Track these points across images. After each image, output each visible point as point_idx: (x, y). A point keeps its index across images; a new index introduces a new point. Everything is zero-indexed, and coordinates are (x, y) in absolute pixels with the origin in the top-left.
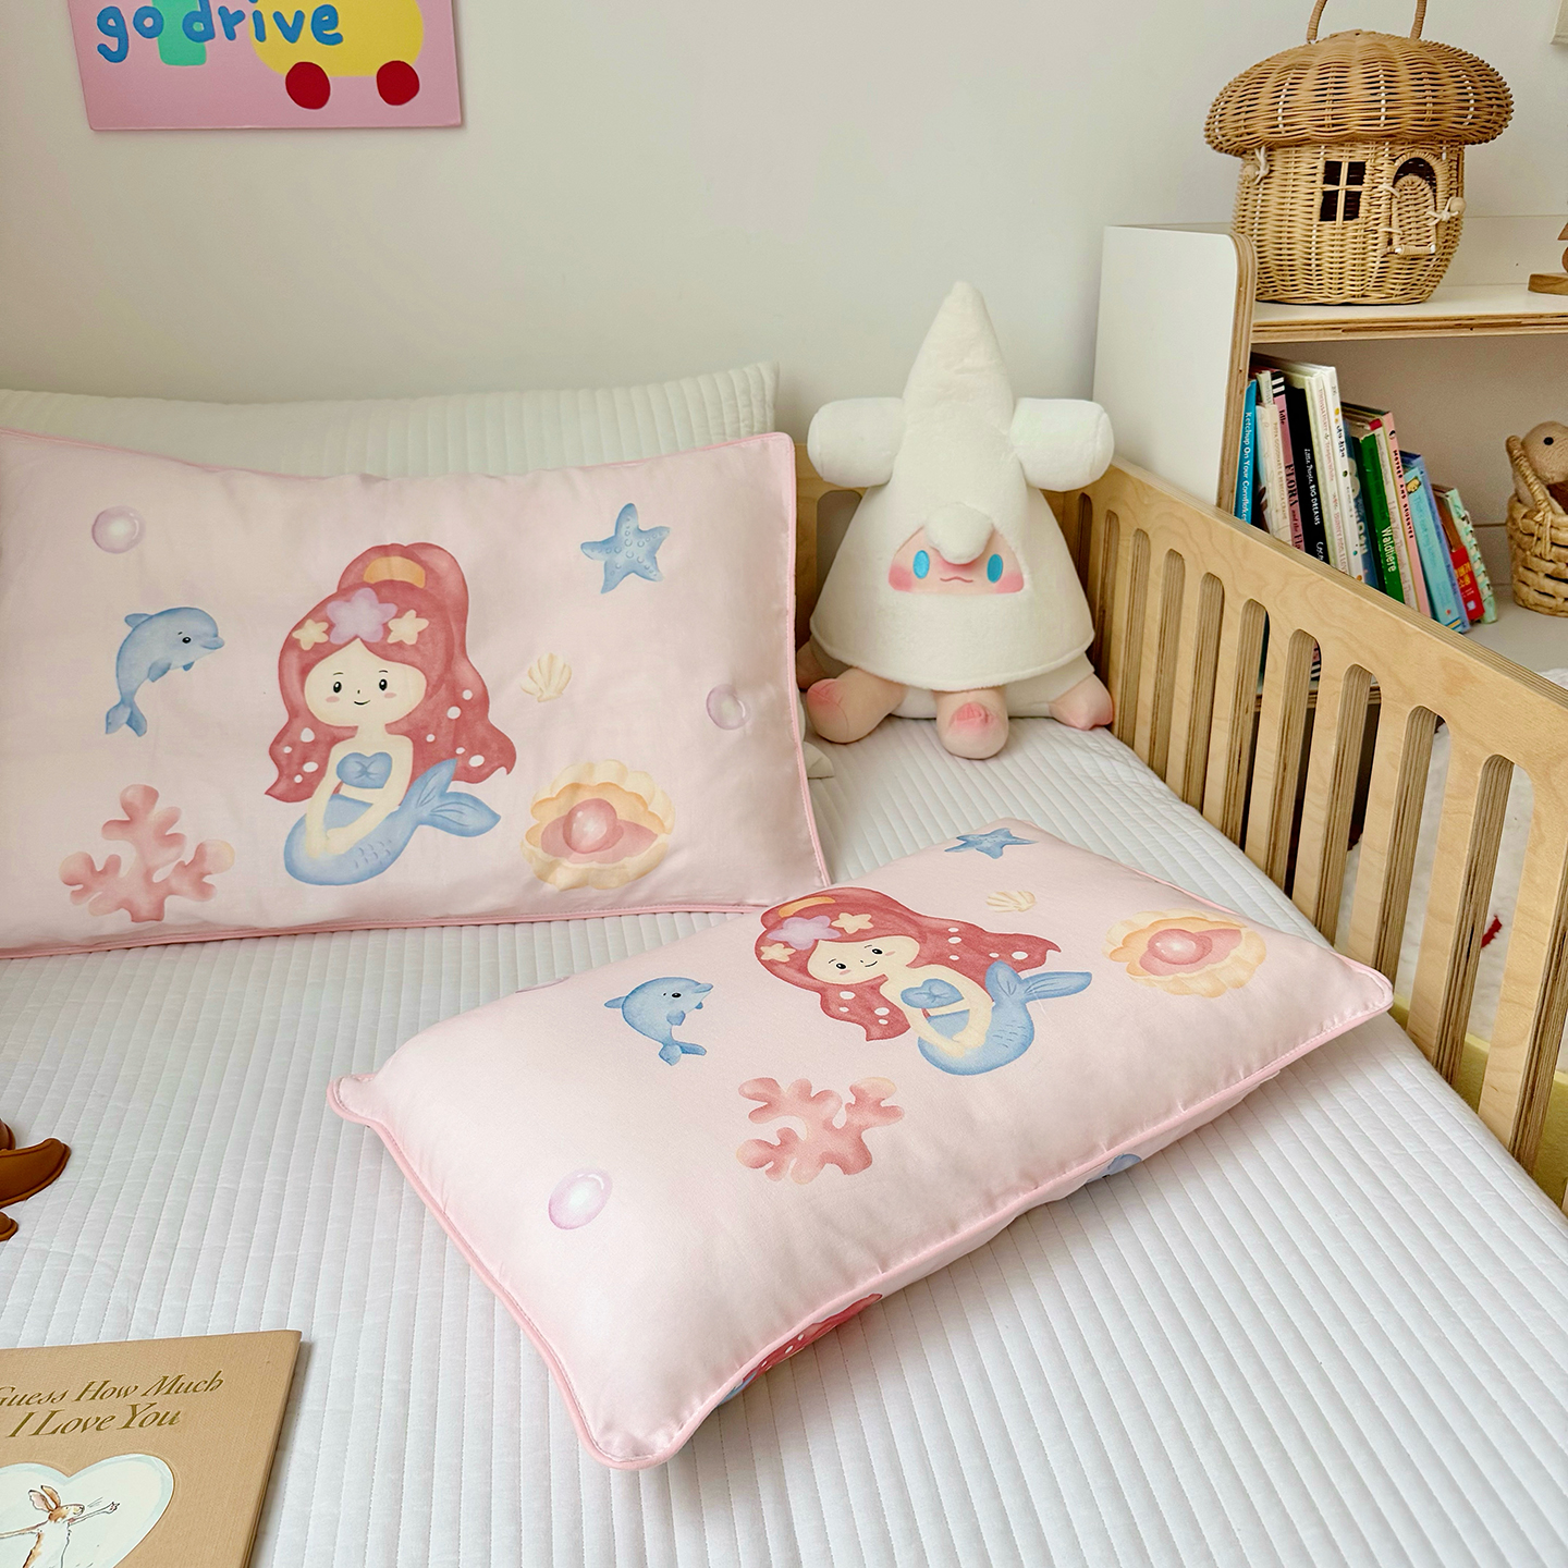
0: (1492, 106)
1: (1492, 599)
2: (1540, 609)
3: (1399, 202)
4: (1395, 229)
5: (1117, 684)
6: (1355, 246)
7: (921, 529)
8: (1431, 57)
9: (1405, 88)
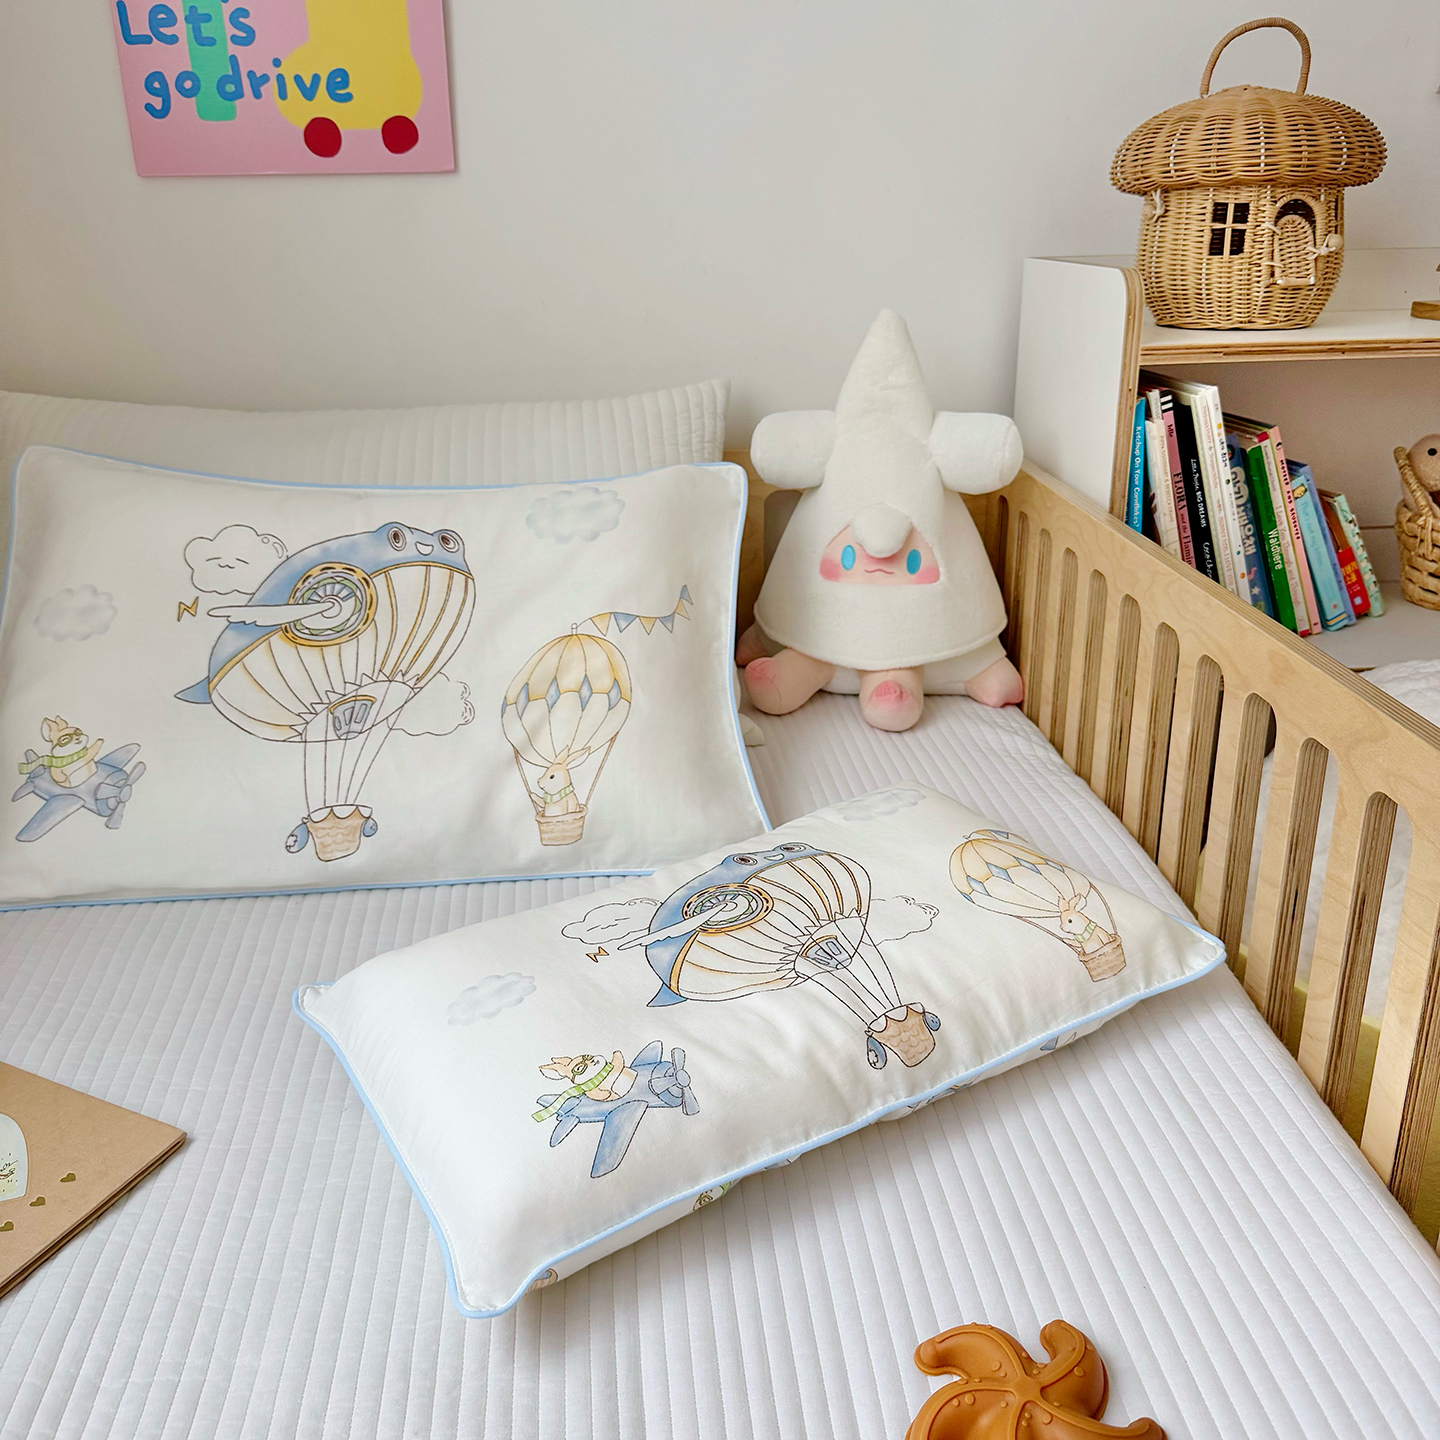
0: (1364, 153)
1: (1378, 595)
2: (1424, 604)
3: (1280, 239)
6: (1240, 278)
7: (848, 526)
8: (1308, 110)
9: (1283, 138)
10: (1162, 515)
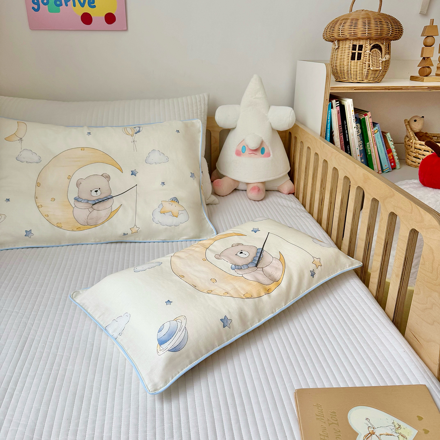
0: (397, 31)
1: (399, 162)
2: (412, 166)
3: (372, 56)
4: (370, 63)
6: (360, 67)
7: (244, 140)
8: (380, 17)
9: (373, 26)
10: (335, 137)
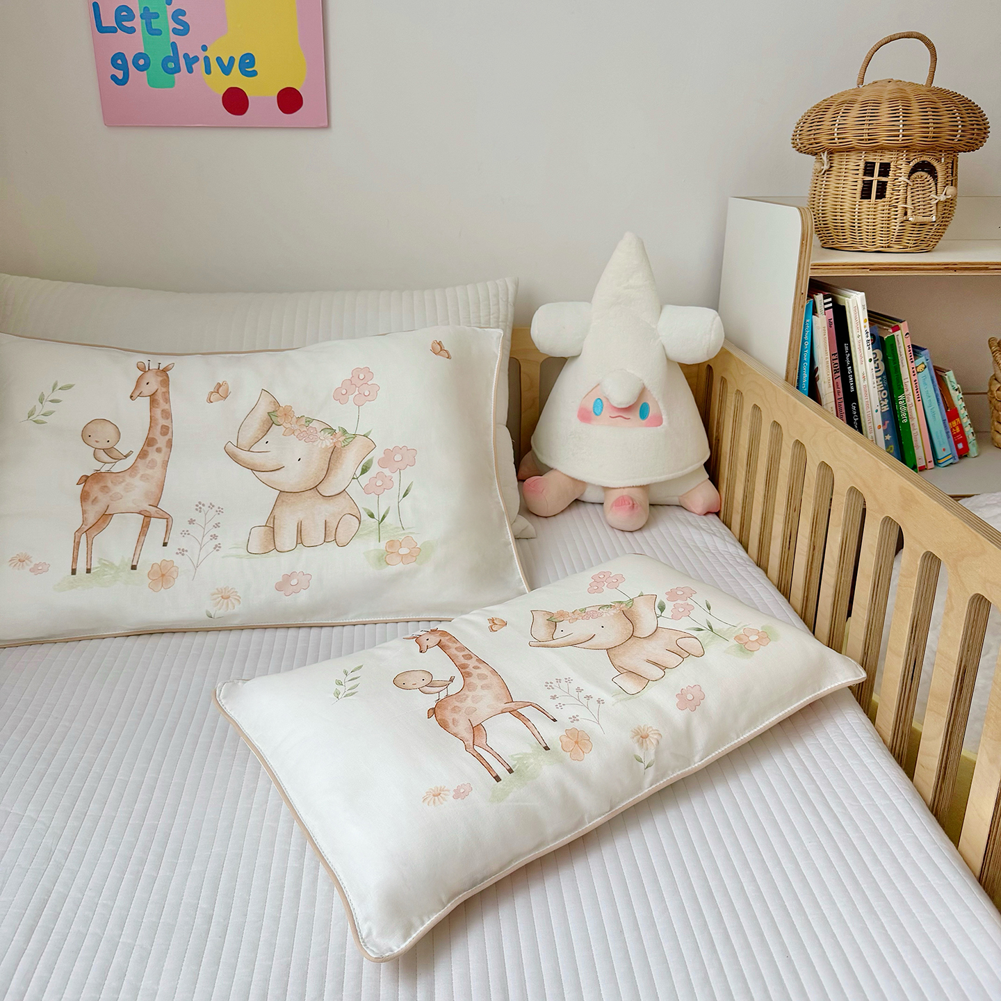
0: (974, 129)
1: (975, 442)
3: (912, 189)
5: (723, 487)
6: (883, 215)
7: (598, 385)
8: (934, 98)
9: (916, 117)
10: (823, 383)
